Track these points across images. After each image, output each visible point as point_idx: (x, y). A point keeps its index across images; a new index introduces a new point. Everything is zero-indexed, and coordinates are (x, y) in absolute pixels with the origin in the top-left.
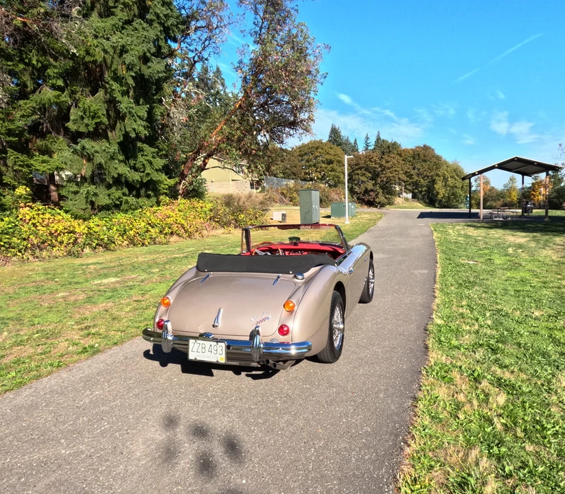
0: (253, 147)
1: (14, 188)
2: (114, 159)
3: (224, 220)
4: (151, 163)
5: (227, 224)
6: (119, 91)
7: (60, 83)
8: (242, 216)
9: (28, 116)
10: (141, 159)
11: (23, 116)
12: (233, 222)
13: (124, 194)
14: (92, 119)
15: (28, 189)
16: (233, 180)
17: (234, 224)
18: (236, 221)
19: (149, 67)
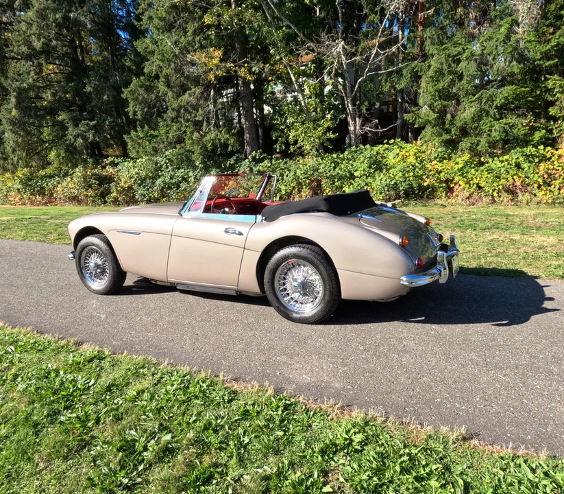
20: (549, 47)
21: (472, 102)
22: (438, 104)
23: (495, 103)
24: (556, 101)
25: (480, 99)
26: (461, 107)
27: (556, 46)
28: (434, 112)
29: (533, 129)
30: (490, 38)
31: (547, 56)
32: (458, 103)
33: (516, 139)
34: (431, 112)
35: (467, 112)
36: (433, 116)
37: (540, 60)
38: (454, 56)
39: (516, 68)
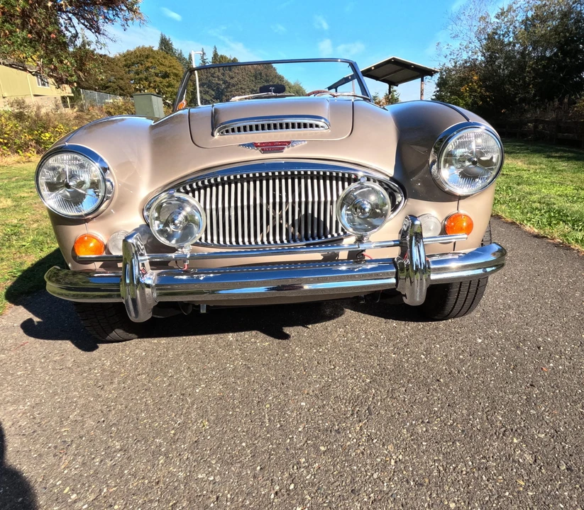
0: (50, 29)
3: (17, 141)
5: (24, 147)
8: (47, 134)
12: (33, 143)
16: (35, 96)
17: (35, 147)
18: (38, 142)
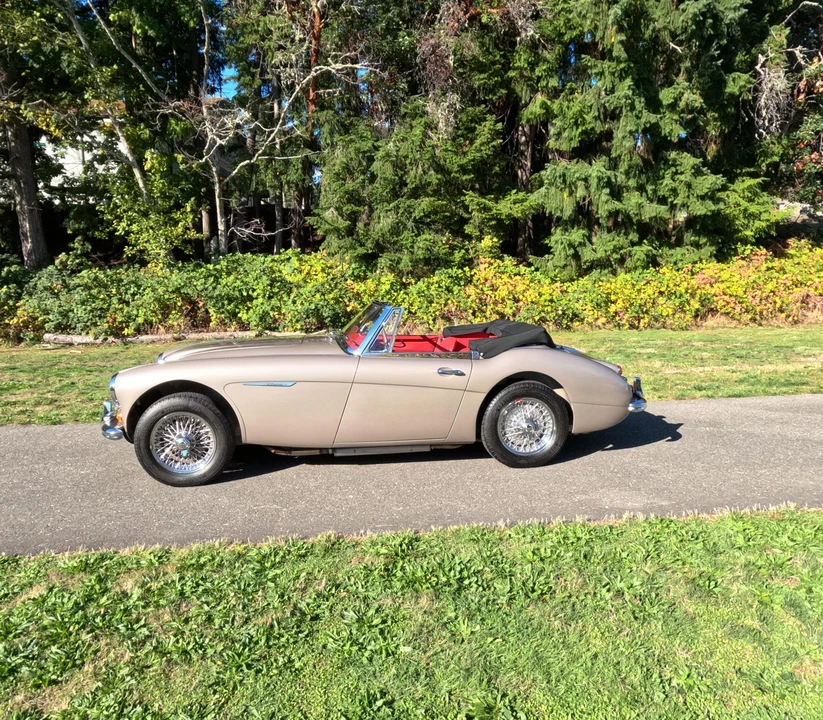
1: (480, 239)
2: (603, 187)
4: (689, 186)
6: (613, 74)
7: (554, 82)
9: (489, 143)
10: (667, 181)
11: (482, 144)
13: (633, 244)
14: (577, 128)
15: (495, 240)
19: (684, 11)
20: (465, 161)
21: (387, 211)
22: (348, 208)
23: (413, 215)
24: (470, 218)
25: (397, 207)
26: (375, 214)
27: (473, 160)
28: (342, 216)
29: (453, 248)
30: (404, 140)
31: (463, 169)
32: (372, 210)
33: (437, 259)
34: (340, 218)
35: (384, 222)
36: (343, 224)
37: (456, 172)
38: (364, 152)
39: (434, 177)
